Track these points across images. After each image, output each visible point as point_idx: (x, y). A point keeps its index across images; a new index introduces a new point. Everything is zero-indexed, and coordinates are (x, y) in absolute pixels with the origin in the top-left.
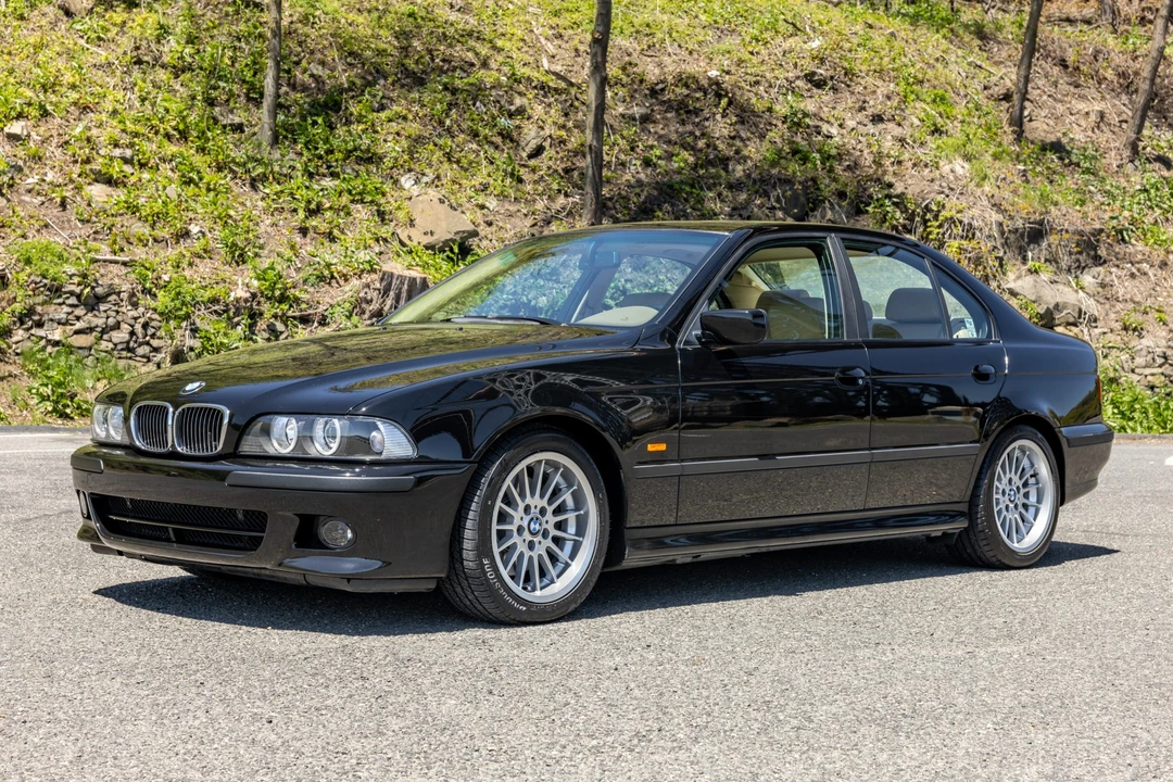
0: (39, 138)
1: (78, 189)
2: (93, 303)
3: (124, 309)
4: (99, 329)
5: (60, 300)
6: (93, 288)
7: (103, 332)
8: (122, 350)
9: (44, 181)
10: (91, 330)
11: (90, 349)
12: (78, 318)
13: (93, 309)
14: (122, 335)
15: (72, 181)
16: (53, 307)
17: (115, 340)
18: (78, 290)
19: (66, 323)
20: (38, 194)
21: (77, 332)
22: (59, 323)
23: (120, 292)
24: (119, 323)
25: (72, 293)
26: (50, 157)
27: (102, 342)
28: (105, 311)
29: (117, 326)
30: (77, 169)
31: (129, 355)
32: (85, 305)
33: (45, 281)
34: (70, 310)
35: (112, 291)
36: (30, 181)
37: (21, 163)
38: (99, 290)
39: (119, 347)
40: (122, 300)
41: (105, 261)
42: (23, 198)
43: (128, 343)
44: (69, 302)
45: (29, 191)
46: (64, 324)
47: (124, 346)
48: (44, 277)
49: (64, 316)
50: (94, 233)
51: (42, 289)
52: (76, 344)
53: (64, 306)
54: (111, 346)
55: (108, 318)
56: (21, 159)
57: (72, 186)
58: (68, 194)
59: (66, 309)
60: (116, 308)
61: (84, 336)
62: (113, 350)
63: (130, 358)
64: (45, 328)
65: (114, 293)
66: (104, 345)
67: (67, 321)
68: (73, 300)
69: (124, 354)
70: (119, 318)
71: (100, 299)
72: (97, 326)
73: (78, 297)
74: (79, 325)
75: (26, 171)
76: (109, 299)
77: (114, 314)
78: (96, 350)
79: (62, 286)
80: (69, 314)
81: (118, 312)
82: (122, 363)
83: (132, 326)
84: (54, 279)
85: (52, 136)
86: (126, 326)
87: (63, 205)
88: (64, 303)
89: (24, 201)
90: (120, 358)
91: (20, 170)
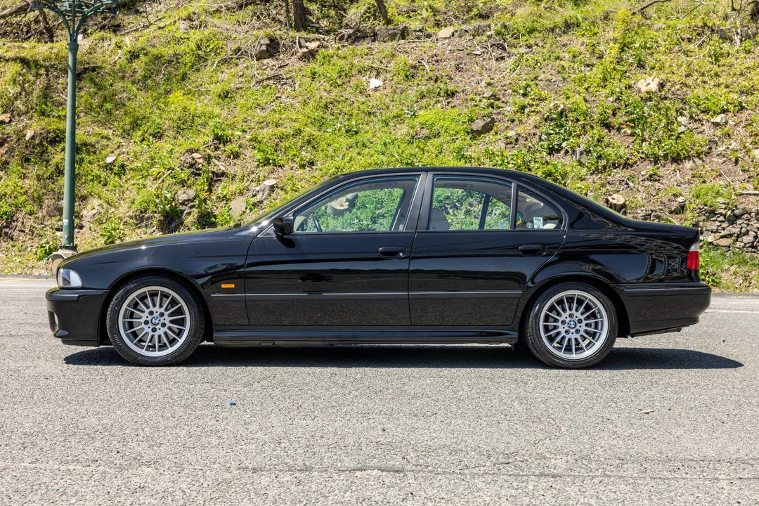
0: (733, 123)
1: (748, 152)
2: (733, 220)
3: (752, 223)
4: (736, 235)
5: (715, 219)
6: (733, 211)
7: (738, 236)
8: (749, 247)
9: (728, 148)
10: (731, 235)
11: (729, 247)
12: (724, 229)
13: (733, 223)
14: (750, 238)
15: (745, 147)
16: (709, 223)
17: (745, 241)
18: (724, 212)
19: (717, 231)
20: (724, 157)
21: (722, 237)
22: (712, 232)
23: (751, 213)
24: (748, 231)
25: (721, 214)
26: (737, 134)
27: (738, 243)
28: (740, 224)
29: (747, 233)
30: (750, 140)
31: (753, 250)
32: (728, 221)
33: (705, 207)
34: (719, 224)
35: (746, 212)
36: (720, 149)
37: (717, 139)
38: (737, 212)
39: (747, 245)
40: (752, 217)
41: (747, 194)
42: (713, 159)
43: (753, 243)
44: (720, 219)
45: (718, 155)
46: (715, 232)
47: (750, 244)
48: (706, 205)
49: (715, 228)
50: (749, 178)
51: (704, 212)
52: (721, 244)
53: (716, 222)
54: (743, 244)
55: (742, 228)
56: (717, 136)
57: (744, 150)
58: (740, 156)
59: (717, 223)
60: (747, 222)
61: (726, 239)
62: (744, 247)
63: (754, 252)
64: (704, 235)
65: (747, 213)
66: (739, 244)
67: (717, 230)
68: (722, 218)
69: (750, 250)
70: (749, 228)
71: (737, 217)
72: (734, 233)
73: (725, 216)
74: (723, 233)
75: (719, 143)
76: (743, 217)
77: (745, 226)
78: (733, 247)
79: (716, 210)
80: (718, 226)
81: (748, 225)
82: (748, 255)
83: (756, 233)
84: (711, 206)
85: (741, 121)
86: (753, 233)
87: (736, 162)
88: (716, 220)
89: (713, 161)
90: (747, 252)
91: (716, 143)
